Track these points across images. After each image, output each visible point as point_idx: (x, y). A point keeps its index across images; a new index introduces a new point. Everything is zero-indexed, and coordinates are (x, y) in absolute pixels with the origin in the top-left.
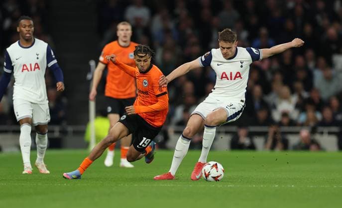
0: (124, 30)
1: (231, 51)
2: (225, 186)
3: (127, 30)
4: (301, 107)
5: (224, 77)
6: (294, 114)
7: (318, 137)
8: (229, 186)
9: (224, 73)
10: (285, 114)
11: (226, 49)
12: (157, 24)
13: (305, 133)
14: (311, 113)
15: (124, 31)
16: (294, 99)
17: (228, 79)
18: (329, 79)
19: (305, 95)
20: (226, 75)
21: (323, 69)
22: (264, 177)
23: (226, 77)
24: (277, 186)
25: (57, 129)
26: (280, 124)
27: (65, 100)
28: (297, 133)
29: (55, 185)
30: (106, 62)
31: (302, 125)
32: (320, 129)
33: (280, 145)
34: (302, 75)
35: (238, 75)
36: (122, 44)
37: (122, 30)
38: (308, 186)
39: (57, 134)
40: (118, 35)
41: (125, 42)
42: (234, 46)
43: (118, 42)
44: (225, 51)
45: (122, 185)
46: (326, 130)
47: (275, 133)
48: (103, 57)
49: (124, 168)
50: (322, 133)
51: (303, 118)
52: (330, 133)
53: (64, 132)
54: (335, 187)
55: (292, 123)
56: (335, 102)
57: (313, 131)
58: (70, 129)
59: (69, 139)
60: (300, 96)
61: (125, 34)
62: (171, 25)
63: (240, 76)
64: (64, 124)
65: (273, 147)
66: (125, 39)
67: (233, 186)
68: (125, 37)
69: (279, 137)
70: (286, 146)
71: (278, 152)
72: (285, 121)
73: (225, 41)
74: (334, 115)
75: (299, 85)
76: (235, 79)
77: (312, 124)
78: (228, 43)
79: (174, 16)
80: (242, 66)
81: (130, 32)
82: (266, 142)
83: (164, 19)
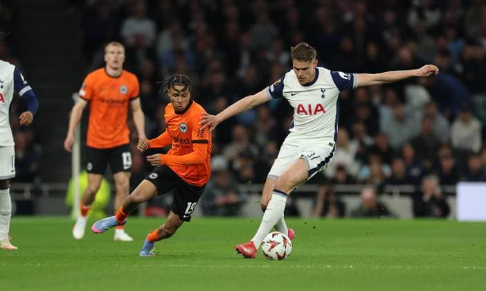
0: (114, 53)
1: (309, 73)
2: (259, 267)
3: (119, 53)
4: (363, 157)
5: (301, 111)
6: (354, 168)
7: (386, 200)
8: (264, 267)
9: (300, 105)
10: (340, 168)
11: (301, 70)
12: (166, 44)
13: (368, 193)
14: (376, 166)
15: (115, 55)
16: (354, 147)
17: (307, 114)
18: (401, 119)
19: (369, 141)
20: (303, 108)
21: (393, 105)
22: (313, 255)
23: (304, 111)
24: (329, 266)
25: (27, 187)
26: (334, 181)
27: (38, 148)
28: (357, 194)
29: (25, 265)
30: (88, 97)
31: (364, 183)
32: (389, 188)
33: (333, 210)
34: (363, 113)
35: (319, 108)
36: (111, 72)
37: (113, 53)
38: (372, 267)
39: (27, 195)
40: (106, 59)
41: (115, 69)
42: (312, 66)
43: (105, 71)
44: (300, 73)
45: (117, 265)
46: (396, 189)
47: (327, 194)
48: (84, 90)
49: (119, 241)
50: (391, 194)
51: (365, 173)
52: (402, 194)
53: (37, 192)
54: (409, 268)
55: (350, 180)
56: (409, 152)
57: (380, 190)
58: (45, 188)
59: (44, 202)
60: (362, 144)
61: (116, 58)
62: (184, 44)
63: (322, 109)
64: (37, 180)
65: (324, 213)
66: (115, 66)
67: (269, 266)
68: (116, 62)
69: (332, 198)
70: (342, 212)
71: (331, 221)
72: (341, 177)
73: (299, 59)
74: (408, 169)
75: (359, 127)
76: (315, 113)
77: (378, 181)
78: (304, 63)
79: (188, 32)
80: (323, 96)
81: (122, 56)
82: (315, 205)
83: (174, 36)
